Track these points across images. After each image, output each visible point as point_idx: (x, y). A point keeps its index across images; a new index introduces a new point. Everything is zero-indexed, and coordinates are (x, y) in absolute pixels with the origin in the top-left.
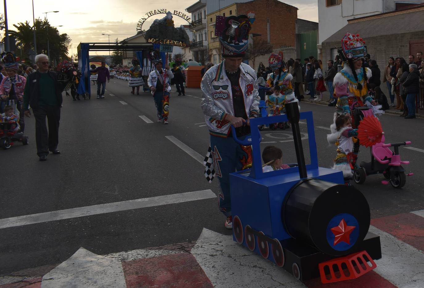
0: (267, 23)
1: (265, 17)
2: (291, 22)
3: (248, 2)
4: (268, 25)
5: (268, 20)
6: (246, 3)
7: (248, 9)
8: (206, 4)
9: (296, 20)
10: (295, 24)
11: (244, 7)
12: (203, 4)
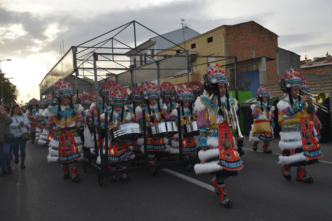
0: (253, 51)
1: (251, 44)
2: (273, 51)
3: (236, 25)
4: (254, 52)
5: (254, 47)
6: (234, 26)
7: (236, 33)
8: (155, 42)
9: (277, 48)
10: (276, 53)
11: (232, 30)
12: (153, 42)
